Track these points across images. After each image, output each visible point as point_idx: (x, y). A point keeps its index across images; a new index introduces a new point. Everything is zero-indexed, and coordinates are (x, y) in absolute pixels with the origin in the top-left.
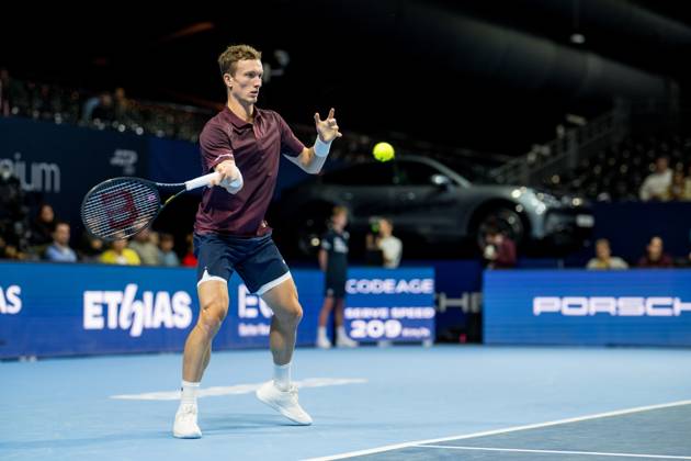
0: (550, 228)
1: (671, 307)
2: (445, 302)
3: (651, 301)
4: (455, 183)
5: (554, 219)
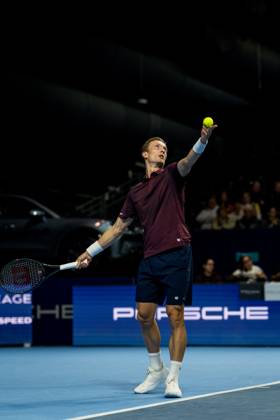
0: (124, 251)
1: (221, 313)
2: (40, 312)
3: (205, 310)
4: (49, 216)
5: (128, 245)
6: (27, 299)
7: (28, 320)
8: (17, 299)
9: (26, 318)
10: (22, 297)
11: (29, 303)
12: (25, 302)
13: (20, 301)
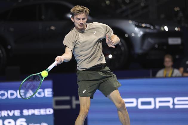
6: (48, 93)
7: (50, 111)
8: (39, 93)
9: (48, 110)
10: (44, 92)
11: (51, 96)
12: (46, 95)
13: (42, 95)
